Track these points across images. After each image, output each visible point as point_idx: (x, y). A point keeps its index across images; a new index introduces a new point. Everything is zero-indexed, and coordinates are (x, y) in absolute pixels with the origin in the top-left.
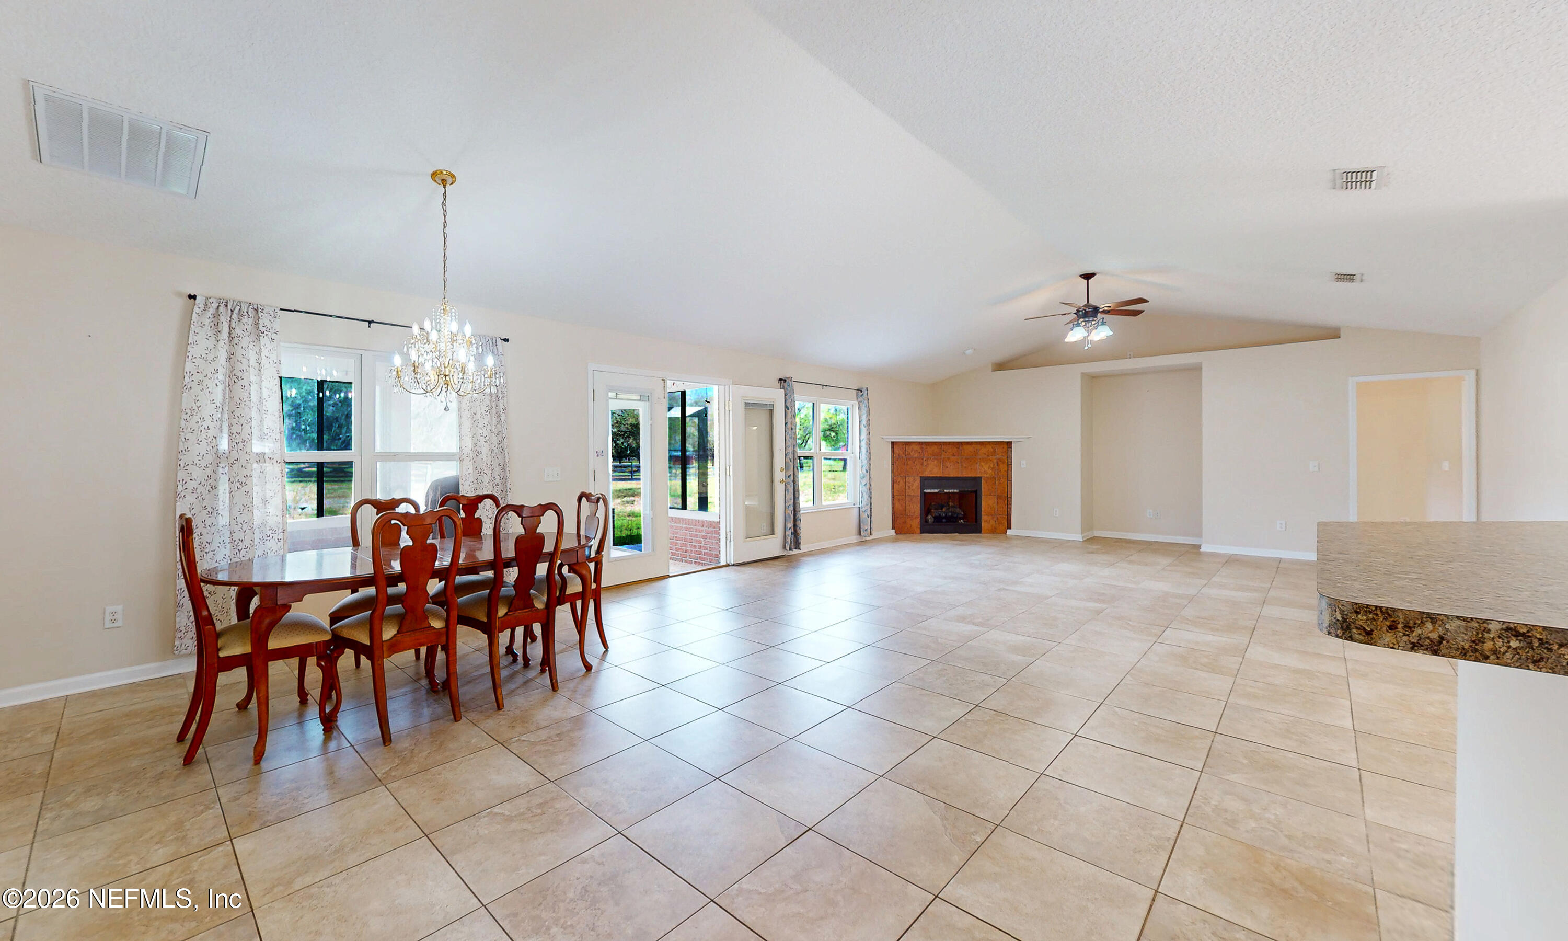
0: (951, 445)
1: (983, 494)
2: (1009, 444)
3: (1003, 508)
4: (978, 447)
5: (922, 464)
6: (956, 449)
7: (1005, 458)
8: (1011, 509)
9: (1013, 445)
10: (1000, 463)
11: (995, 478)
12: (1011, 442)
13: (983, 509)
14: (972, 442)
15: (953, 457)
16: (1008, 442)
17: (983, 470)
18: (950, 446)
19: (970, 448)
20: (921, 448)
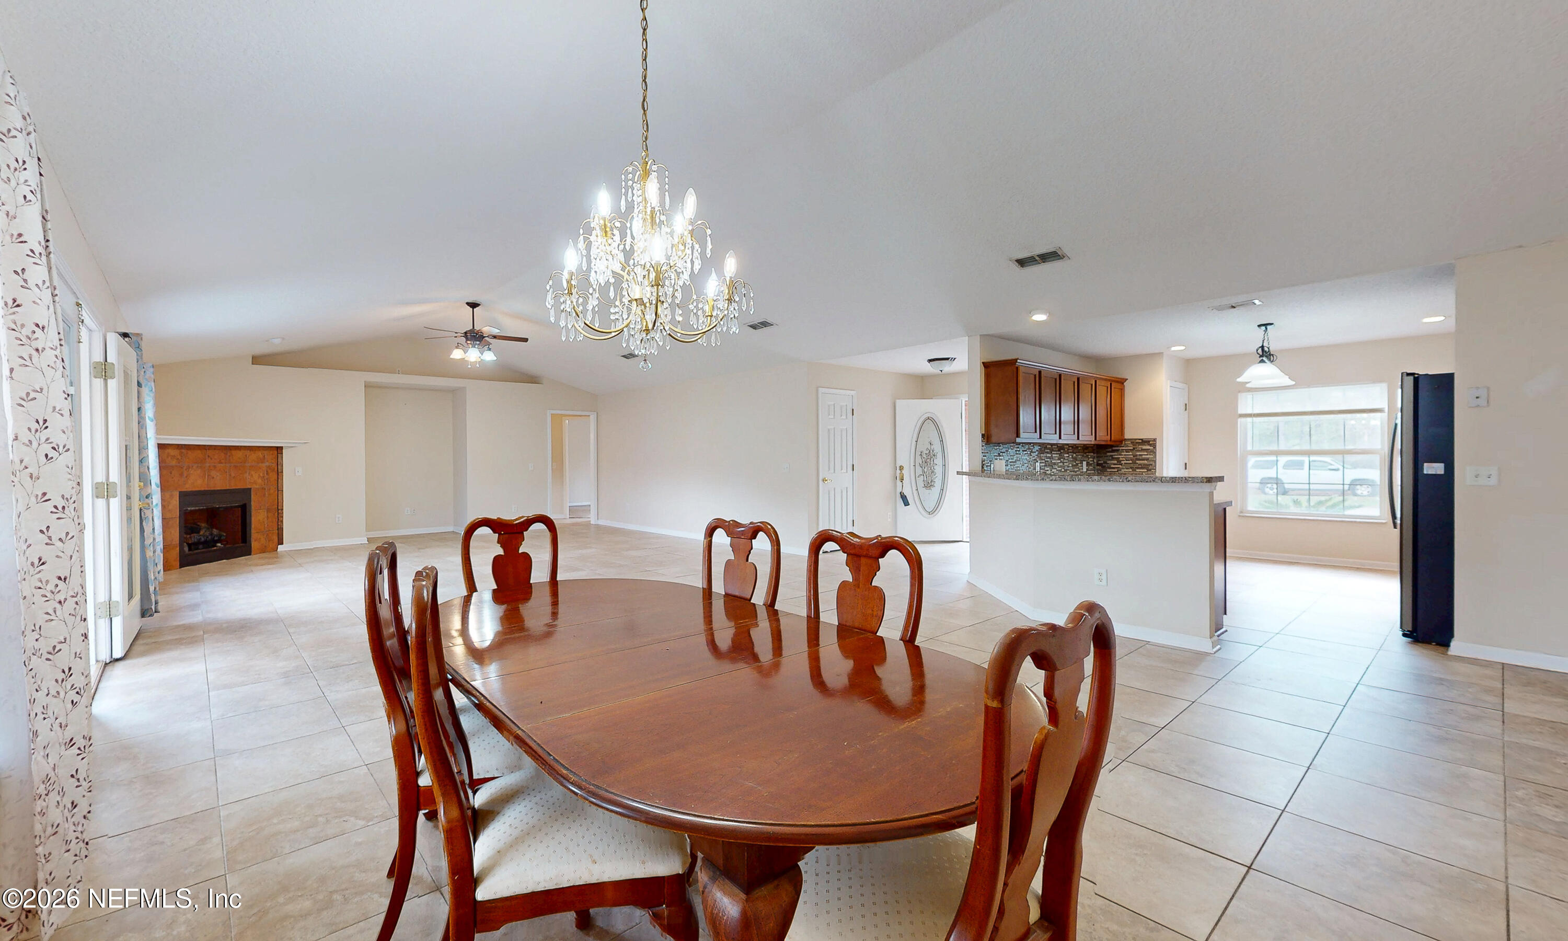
0: (219, 449)
1: (253, 508)
2: (279, 450)
3: (273, 522)
4: (248, 453)
5: (181, 475)
6: (222, 454)
7: (274, 465)
8: (282, 521)
9: (284, 451)
10: (269, 471)
11: (265, 489)
12: (282, 447)
13: (253, 526)
14: (241, 446)
15: (219, 465)
16: (277, 448)
17: (253, 480)
18: (217, 451)
19: (240, 454)
20: (181, 453)
